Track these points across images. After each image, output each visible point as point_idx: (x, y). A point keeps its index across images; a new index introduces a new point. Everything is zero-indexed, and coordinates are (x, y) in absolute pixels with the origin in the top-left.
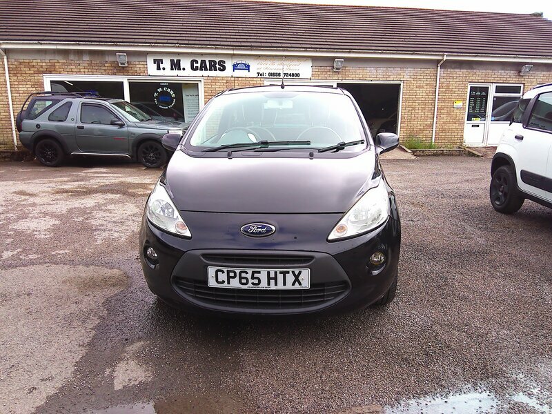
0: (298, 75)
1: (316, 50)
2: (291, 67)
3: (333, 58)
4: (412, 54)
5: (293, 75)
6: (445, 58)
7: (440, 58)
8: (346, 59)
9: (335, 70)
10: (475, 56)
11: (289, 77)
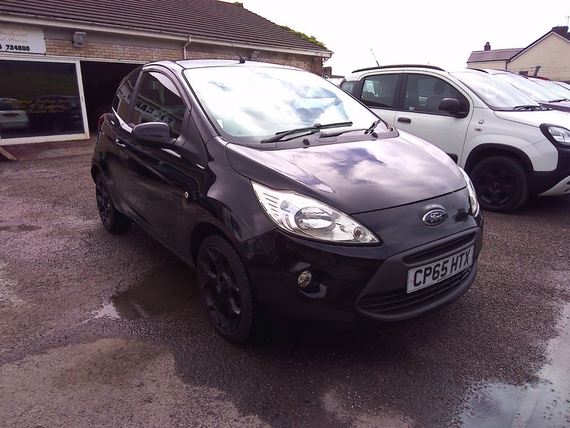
0: (28, 48)
1: (48, 18)
2: (16, 38)
3: (73, 31)
4: (159, 33)
5: (20, 48)
6: (191, 40)
7: (185, 39)
8: (90, 33)
9: (76, 45)
10: (215, 40)
11: (15, 50)
